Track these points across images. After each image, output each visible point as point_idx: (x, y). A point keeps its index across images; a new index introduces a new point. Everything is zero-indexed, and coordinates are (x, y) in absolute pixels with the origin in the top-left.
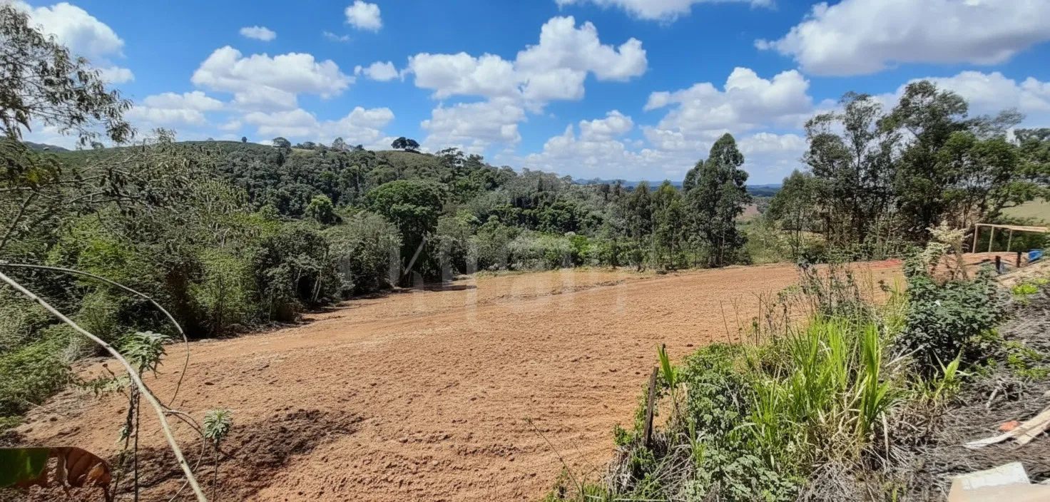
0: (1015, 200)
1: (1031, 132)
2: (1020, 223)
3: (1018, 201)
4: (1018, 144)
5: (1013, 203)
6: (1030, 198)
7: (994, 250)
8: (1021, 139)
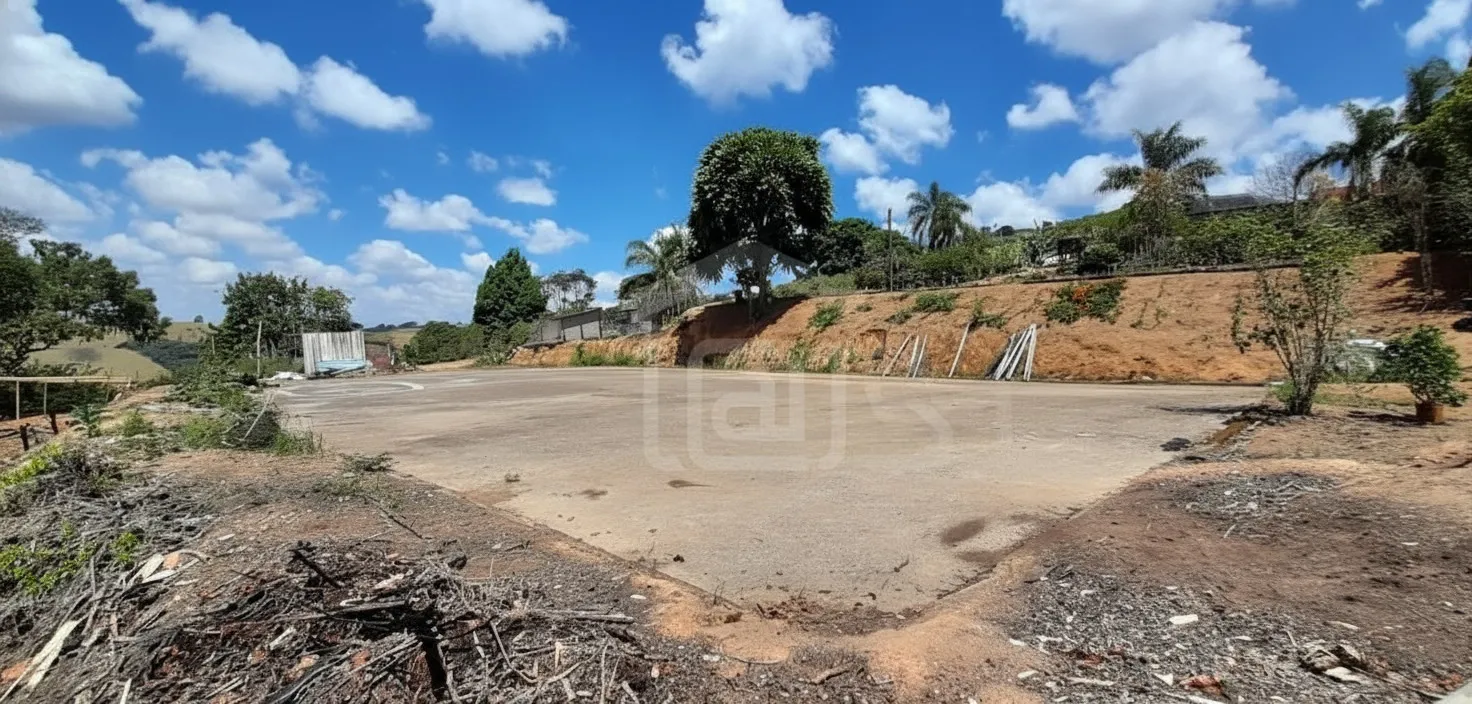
0: (44, 340)
1: (57, 248)
2: (57, 372)
3: (50, 343)
4: (38, 260)
5: (42, 345)
6: (64, 336)
7: (24, 415)
8: (42, 254)
